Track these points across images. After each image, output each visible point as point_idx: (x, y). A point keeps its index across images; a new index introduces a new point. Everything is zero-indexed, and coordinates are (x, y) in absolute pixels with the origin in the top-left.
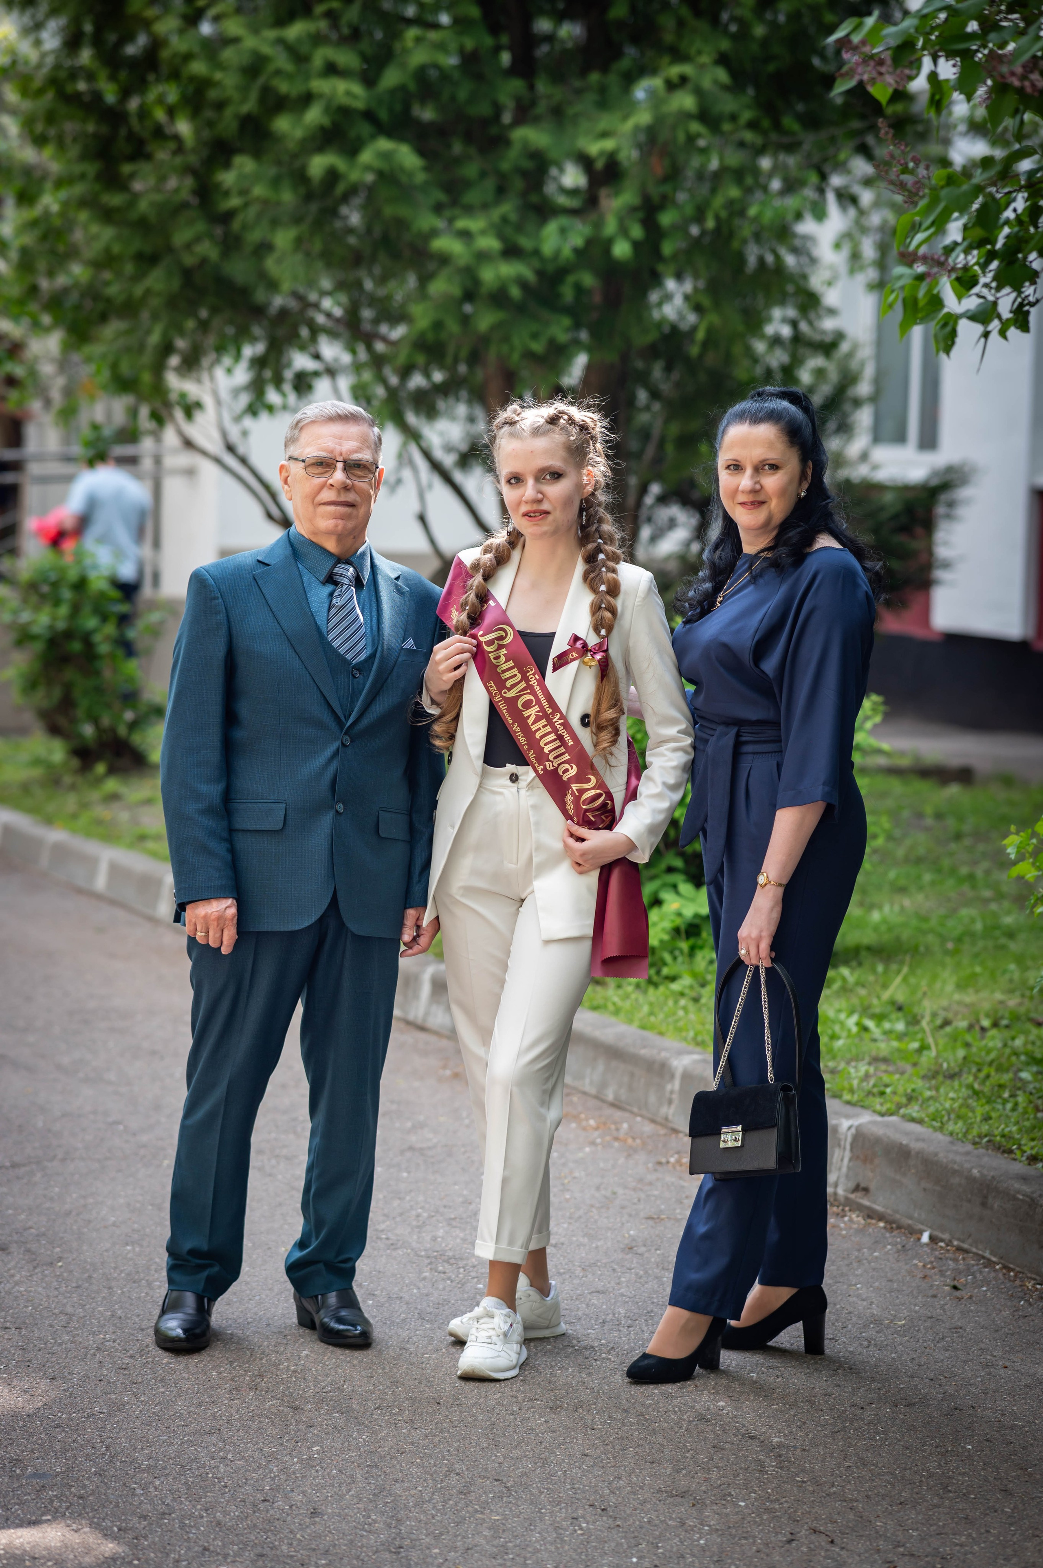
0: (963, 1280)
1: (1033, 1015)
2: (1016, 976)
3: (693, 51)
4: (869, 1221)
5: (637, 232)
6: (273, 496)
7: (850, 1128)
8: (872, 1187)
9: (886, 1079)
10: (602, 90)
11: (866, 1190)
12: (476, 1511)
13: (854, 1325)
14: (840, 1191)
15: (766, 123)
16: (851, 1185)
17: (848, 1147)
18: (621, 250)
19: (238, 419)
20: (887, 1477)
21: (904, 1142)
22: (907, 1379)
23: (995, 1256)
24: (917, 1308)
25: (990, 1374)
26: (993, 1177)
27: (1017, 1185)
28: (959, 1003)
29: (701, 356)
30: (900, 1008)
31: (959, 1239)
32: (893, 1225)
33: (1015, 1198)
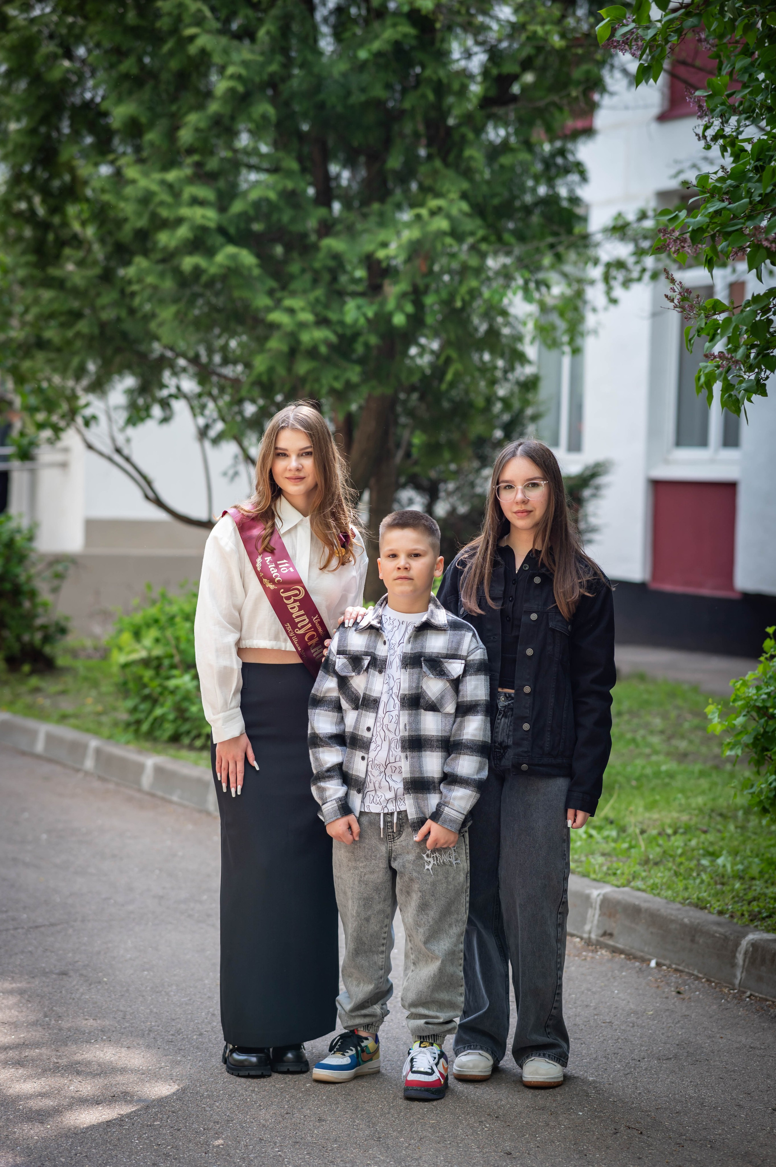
0: (682, 988)
1: (700, 826)
2: (683, 801)
3: (444, 189)
4: (614, 954)
5: (409, 308)
6: (149, 483)
7: (599, 895)
8: (615, 932)
9: (615, 865)
10: (381, 214)
11: (611, 935)
12: (419, 1118)
13: (621, 1014)
14: (593, 936)
15: (493, 238)
16: (601, 932)
17: (598, 907)
18: (399, 319)
19: (122, 430)
20: (664, 1098)
21: (637, 903)
22: (663, 1045)
23: (701, 973)
24: (658, 1005)
25: (713, 1041)
26: (699, 924)
27: (715, 928)
28: (650, 819)
29: (447, 391)
30: (612, 822)
31: (676, 964)
32: (630, 956)
33: (713, 936)
